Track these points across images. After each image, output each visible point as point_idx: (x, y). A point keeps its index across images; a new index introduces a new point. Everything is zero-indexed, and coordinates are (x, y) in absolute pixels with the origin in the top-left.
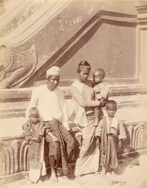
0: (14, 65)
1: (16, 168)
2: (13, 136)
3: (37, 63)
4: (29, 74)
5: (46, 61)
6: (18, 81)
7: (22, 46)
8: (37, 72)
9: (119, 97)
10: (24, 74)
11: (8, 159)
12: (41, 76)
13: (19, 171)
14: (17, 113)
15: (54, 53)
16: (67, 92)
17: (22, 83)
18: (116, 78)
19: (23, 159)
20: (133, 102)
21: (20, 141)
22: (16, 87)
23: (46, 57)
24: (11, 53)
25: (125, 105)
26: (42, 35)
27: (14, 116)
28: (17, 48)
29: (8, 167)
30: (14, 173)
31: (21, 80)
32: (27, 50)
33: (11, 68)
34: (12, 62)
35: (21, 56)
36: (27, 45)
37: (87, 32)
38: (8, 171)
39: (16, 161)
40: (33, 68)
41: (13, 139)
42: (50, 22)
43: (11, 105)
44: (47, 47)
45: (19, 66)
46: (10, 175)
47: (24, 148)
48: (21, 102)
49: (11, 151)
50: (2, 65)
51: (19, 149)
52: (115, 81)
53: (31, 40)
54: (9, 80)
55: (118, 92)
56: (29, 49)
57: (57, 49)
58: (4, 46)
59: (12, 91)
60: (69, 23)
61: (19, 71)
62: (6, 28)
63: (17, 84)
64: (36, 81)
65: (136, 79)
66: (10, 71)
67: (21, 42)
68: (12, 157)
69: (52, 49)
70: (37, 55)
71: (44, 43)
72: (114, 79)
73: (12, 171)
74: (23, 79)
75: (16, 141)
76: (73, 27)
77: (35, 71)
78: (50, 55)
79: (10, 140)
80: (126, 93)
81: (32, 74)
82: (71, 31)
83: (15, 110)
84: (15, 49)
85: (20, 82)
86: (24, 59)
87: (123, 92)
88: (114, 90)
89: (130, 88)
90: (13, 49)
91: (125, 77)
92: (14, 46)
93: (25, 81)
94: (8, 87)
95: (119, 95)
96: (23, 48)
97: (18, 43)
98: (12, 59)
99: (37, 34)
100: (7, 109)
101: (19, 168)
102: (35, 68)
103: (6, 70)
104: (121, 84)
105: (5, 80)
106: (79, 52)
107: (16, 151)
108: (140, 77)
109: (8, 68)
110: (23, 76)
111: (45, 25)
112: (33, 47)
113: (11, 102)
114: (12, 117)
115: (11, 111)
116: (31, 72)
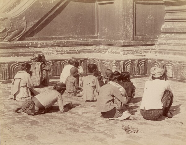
0: (12, 28)
1: (8, 77)
2: (6, 62)
3: (27, 27)
4: (22, 33)
5: (32, 26)
6: (16, 37)
7: (17, 17)
8: (27, 32)
9: (80, 47)
10: (18, 34)
11: (4, 72)
12: (30, 34)
13: (9, 79)
14: (14, 54)
15: (37, 21)
16: (44, 43)
17: (18, 38)
18: (81, 35)
19: (11, 73)
20: (89, 50)
21: (9, 64)
22: (14, 40)
23: (32, 23)
24: (11, 22)
25: (83, 51)
26: (29, 11)
27: (12, 56)
28: (14, 19)
29: (4, 76)
30: (7, 79)
31: (17, 36)
32: (20, 20)
33: (11, 30)
34: (11, 26)
35: (17, 23)
36: (21, 17)
37: (60, 8)
38: (4, 78)
39: (8, 74)
40: (24, 30)
41: (6, 63)
42: (34, 3)
43: (11, 50)
44: (32, 17)
45: (16, 29)
46: (5, 80)
47: (12, 68)
48: (16, 49)
49: (5, 69)
50: (5, 29)
51: (9, 68)
52: (80, 38)
53: (23, 14)
54: (9, 37)
55: (80, 44)
56: (21, 19)
57: (39, 19)
58: (6, 18)
59: (11, 43)
60: (47, 3)
61: (15, 32)
62: (13, 6)
63: (15, 39)
64: (26, 37)
65: (96, 36)
66: (10, 32)
67: (17, 15)
68: (6, 72)
69: (36, 19)
70: (26, 22)
71: (31, 16)
72: (79, 36)
73: (6, 78)
74: (18, 36)
75: (8, 64)
76: (49, 5)
77: (26, 32)
78: (35, 22)
79: (4, 63)
80: (85, 44)
81: (23, 33)
82: (48, 8)
83: (12, 53)
84: (13, 20)
85: (17, 38)
86: (19, 25)
87: (82, 44)
88: (77, 42)
89: (88, 41)
90: (12, 20)
91: (87, 35)
92: (13, 18)
93: (20, 37)
94: (10, 41)
95: (81, 46)
96: (18, 19)
97: (15, 16)
98: (12, 25)
99: (27, 11)
100: (8, 52)
101: (9, 77)
102: (25, 30)
103: (8, 31)
104: (85, 39)
105: (8, 37)
106: (54, 20)
107: (8, 69)
108: (98, 34)
109: (9, 30)
110: (18, 35)
111: (31, 5)
112: (24, 18)
113: (11, 48)
114: (10, 56)
115: (10, 53)
116: (23, 32)
